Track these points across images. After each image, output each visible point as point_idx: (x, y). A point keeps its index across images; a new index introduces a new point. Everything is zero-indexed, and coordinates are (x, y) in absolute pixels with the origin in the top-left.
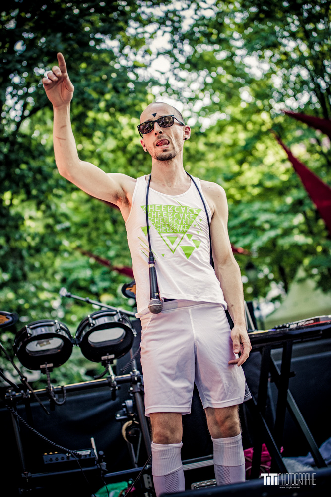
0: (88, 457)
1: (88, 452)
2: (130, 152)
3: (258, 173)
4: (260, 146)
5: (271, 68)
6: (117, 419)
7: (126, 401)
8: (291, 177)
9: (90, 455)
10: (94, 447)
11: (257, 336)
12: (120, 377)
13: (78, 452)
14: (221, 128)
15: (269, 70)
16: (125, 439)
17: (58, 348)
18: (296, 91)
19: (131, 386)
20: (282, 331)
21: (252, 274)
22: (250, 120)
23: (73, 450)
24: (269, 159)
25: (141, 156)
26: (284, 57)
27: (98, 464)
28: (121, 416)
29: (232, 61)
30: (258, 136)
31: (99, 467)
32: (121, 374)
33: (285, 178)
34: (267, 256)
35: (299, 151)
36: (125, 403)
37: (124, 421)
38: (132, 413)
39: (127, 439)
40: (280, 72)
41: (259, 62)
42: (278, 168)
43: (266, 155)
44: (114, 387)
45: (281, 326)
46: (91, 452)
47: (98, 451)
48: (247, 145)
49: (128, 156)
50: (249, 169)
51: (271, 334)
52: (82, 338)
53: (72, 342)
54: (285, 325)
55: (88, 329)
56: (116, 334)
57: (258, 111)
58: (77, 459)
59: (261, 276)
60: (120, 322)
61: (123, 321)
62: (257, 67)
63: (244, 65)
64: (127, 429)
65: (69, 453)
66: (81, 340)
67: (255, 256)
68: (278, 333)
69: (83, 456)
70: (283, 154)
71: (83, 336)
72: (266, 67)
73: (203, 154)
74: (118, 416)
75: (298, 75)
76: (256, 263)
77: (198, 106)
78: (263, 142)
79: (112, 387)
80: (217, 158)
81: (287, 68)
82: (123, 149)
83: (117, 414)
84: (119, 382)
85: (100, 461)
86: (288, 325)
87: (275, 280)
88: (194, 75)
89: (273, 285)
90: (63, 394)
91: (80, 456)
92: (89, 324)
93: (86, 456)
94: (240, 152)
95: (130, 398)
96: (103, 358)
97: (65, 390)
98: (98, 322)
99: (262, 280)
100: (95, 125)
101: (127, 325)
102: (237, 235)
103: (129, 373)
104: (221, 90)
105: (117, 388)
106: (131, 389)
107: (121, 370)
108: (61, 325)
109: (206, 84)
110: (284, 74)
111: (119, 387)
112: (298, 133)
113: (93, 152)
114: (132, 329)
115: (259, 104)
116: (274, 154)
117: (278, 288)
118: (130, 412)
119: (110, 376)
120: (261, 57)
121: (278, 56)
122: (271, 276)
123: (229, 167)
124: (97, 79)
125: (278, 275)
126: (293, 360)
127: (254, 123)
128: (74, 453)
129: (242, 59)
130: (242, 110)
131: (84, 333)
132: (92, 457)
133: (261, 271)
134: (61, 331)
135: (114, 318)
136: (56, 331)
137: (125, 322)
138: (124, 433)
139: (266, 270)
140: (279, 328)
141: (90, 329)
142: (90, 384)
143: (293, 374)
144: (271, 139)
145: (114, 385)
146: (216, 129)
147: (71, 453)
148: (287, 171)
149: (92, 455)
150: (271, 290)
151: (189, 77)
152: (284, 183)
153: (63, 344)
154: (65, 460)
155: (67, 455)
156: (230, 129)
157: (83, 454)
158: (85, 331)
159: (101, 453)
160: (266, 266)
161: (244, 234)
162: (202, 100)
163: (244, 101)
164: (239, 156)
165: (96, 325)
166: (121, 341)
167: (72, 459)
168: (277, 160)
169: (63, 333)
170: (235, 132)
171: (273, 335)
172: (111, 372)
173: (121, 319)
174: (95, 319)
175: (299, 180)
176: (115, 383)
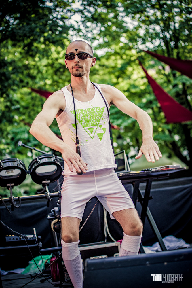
0: (32, 239)
1: (32, 236)
2: (55, 67)
3: (127, 84)
4: (129, 69)
5: (139, 24)
6: (48, 218)
7: (54, 208)
8: (146, 87)
9: (33, 238)
10: (35, 233)
11: (133, 174)
12: (52, 193)
13: (26, 236)
14: (108, 57)
15: (138, 25)
16: (53, 230)
17: (18, 175)
18: (152, 38)
19: (59, 199)
20: (148, 172)
21: (120, 141)
22: (124, 53)
23: (23, 234)
24: (134, 77)
25: (62, 70)
26: (147, 19)
27: (37, 244)
28: (50, 216)
29: (117, 19)
30: (129, 63)
31: (38, 245)
32: (53, 192)
33: (143, 88)
34: (130, 132)
35: (152, 73)
36: (54, 209)
37: (52, 220)
38: (58, 215)
39: (54, 230)
40: (144, 26)
41: (132, 21)
42: (139, 82)
43: (132, 74)
44: (49, 199)
45: (146, 169)
46: (33, 236)
47: (37, 236)
48: (122, 67)
49: (54, 69)
50: (123, 81)
51: (141, 174)
52: (32, 170)
53: (26, 172)
54: (149, 169)
55: (36, 165)
56: (52, 168)
57: (130, 48)
58: (26, 240)
59: (125, 143)
60: (54, 162)
61: (57, 161)
62: (131, 23)
63: (123, 21)
64: (55, 224)
65: (21, 236)
66: (32, 171)
67: (122, 131)
68: (145, 173)
69: (29, 238)
70: (143, 74)
71: (33, 169)
72: (136, 23)
73: (98, 71)
74: (49, 216)
75: (154, 29)
76: (123, 135)
77: (96, 43)
78: (132, 66)
79: (47, 199)
80: (104, 74)
81: (148, 25)
82: (52, 65)
83: (48, 215)
84: (51, 197)
85: (38, 242)
86: (150, 169)
87: (133, 146)
88: (94, 26)
89: (132, 148)
90: (19, 201)
91: (27, 238)
92: (37, 162)
93: (30, 238)
94: (118, 71)
95: (57, 206)
96: (43, 182)
97: (20, 200)
98: (42, 161)
99: (126, 145)
100: (38, 50)
101: (59, 163)
102: (114, 118)
103: (57, 192)
104: (110, 35)
105: (50, 200)
106: (58, 201)
107: (53, 189)
108: (20, 162)
109: (101, 31)
110: (146, 28)
111: (51, 200)
112: (152, 63)
113: (34, 66)
114: (61, 166)
115: (130, 44)
116: (137, 74)
117: (135, 150)
118: (57, 214)
119: (47, 193)
120: (133, 17)
121: (143, 18)
122: (131, 144)
123: (111, 79)
124: (41, 24)
125: (135, 143)
126: (152, 190)
127: (127, 55)
128: (24, 236)
129: (122, 18)
130: (120, 47)
131: (33, 167)
132: (34, 239)
133: (125, 140)
134: (21, 165)
135: (51, 159)
136: (18, 165)
137: (57, 162)
138: (52, 226)
139: (128, 140)
140: (145, 170)
141: (37, 165)
142: (35, 197)
143: (151, 198)
144: (137, 65)
145: (49, 198)
146: (106, 57)
147: (22, 236)
148: (144, 84)
149: (34, 238)
150: (130, 151)
151: (92, 26)
152: (142, 90)
153: (21, 173)
154: (19, 240)
155: (20, 237)
156: (113, 58)
157: (29, 237)
158: (34, 166)
159: (40, 237)
160: (129, 138)
161: (118, 118)
162: (98, 40)
163: (122, 42)
164: (117, 74)
165: (41, 163)
166: (55, 173)
167: (22, 239)
168: (139, 77)
169: (21, 166)
170: (116, 60)
171: (142, 174)
172: (48, 191)
173: (55, 160)
174: (40, 159)
175: (151, 89)
176: (49, 197)
